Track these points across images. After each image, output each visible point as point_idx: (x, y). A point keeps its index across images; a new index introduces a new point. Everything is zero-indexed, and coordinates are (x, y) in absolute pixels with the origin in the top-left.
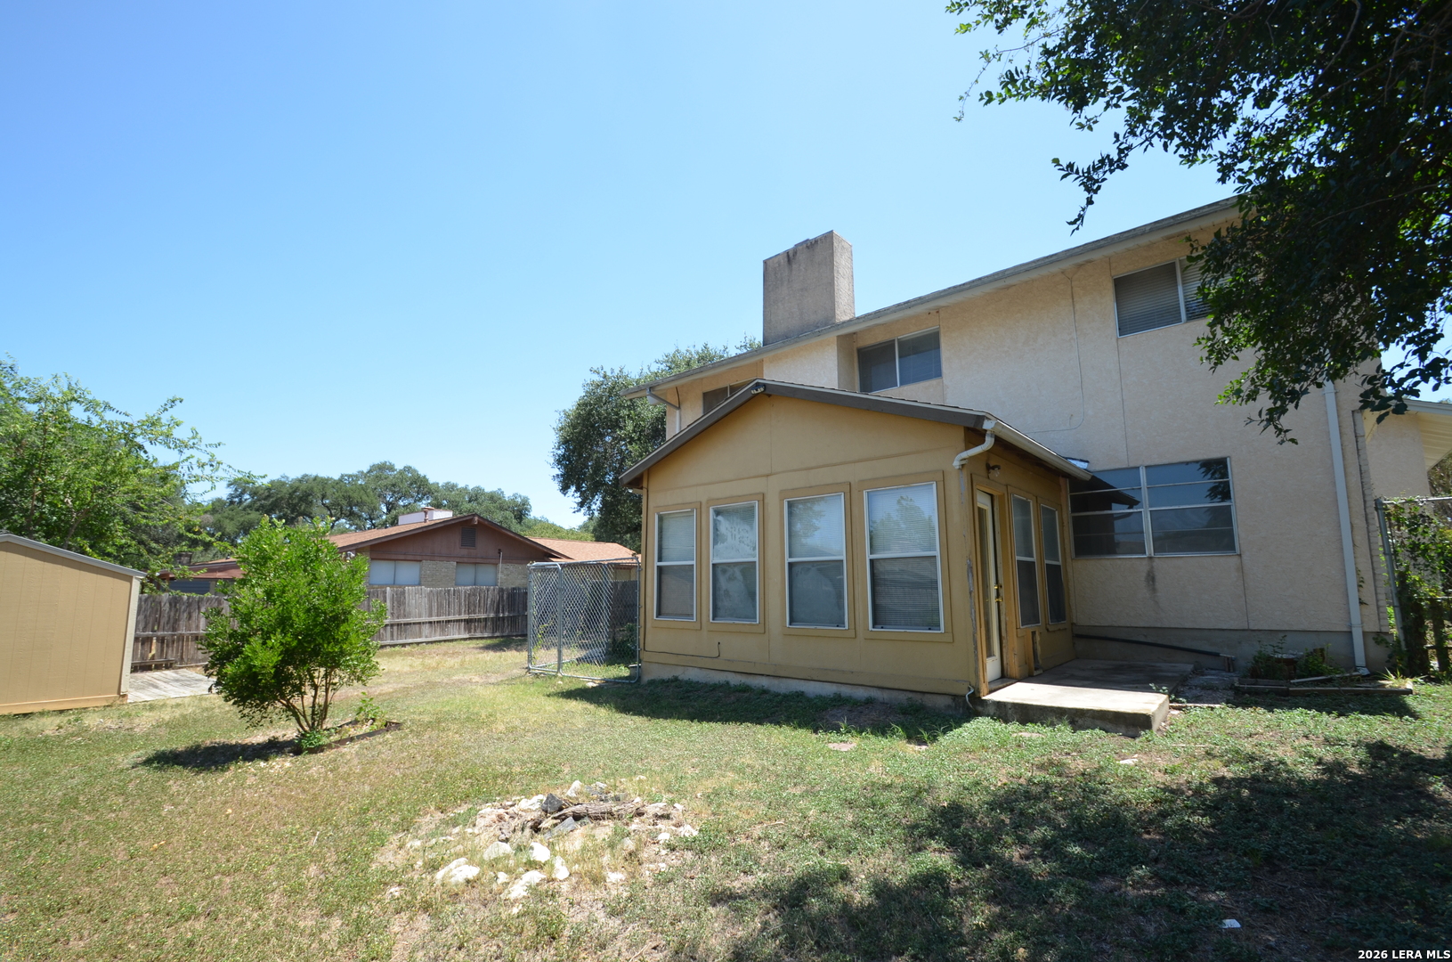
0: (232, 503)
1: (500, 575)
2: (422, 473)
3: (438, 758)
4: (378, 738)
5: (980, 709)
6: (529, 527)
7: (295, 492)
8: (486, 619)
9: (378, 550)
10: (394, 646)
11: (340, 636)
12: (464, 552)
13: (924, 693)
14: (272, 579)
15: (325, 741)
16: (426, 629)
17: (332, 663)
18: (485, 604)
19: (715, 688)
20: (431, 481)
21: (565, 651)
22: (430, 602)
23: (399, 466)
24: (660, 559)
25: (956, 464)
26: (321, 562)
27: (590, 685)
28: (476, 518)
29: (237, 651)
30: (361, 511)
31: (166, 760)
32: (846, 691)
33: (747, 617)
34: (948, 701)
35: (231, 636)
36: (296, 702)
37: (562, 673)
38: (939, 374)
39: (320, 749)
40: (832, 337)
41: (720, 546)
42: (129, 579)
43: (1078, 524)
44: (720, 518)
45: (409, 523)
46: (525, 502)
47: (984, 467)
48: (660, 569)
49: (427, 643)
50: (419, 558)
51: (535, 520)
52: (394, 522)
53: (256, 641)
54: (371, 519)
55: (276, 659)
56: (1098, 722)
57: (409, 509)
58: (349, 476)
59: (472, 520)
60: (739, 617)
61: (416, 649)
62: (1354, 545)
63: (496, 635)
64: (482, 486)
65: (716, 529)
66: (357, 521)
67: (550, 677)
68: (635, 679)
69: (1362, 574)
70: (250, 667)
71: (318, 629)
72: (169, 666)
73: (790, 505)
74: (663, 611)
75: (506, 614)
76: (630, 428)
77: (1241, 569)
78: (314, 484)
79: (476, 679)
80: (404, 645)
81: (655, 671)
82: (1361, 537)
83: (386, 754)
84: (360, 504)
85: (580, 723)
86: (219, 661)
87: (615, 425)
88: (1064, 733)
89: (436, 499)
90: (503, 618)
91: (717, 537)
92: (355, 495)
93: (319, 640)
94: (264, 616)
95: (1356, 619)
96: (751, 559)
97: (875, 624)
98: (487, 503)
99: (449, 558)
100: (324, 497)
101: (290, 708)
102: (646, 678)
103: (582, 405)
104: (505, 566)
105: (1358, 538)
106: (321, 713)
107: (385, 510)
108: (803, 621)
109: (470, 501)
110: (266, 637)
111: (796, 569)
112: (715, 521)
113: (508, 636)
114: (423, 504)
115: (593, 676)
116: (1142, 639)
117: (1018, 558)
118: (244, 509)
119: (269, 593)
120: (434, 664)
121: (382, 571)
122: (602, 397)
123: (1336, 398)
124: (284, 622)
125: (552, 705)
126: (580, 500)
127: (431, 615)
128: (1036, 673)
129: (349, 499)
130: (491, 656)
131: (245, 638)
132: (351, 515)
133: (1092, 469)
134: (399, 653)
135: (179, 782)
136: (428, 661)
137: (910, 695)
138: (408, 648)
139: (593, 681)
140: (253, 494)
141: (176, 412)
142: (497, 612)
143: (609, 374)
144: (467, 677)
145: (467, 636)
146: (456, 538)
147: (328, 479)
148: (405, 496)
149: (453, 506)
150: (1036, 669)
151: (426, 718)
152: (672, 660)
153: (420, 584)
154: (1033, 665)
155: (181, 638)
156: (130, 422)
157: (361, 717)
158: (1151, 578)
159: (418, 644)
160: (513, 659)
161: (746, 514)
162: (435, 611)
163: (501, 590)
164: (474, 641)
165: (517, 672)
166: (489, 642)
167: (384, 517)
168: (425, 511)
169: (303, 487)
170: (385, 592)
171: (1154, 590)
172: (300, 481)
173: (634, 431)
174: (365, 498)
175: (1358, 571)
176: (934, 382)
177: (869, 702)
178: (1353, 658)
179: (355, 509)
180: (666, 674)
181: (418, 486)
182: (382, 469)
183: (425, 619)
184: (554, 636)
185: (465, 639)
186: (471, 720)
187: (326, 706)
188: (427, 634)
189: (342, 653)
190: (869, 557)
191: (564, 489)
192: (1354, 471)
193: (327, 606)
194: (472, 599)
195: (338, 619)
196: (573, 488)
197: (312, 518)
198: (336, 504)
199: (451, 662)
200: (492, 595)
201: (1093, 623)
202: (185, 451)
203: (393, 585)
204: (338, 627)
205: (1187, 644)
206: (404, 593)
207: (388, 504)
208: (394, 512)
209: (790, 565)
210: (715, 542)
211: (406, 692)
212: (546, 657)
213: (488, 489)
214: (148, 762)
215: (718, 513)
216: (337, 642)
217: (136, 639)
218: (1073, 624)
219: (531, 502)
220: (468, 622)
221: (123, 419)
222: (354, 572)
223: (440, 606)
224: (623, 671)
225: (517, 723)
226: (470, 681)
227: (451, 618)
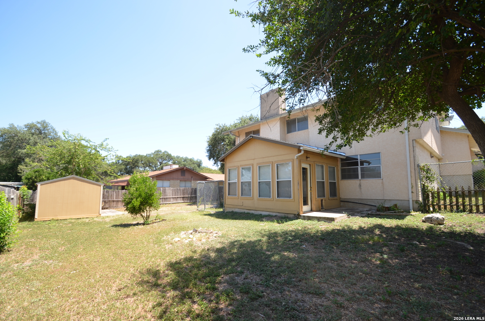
0: (116, 163)
1: (192, 184)
2: (170, 153)
3: (174, 226)
4: (161, 222)
5: (300, 217)
6: (202, 169)
7: (134, 160)
8: (188, 197)
9: (158, 177)
10: (163, 204)
11: (152, 199)
12: (182, 177)
13: (288, 214)
14: (137, 186)
15: (149, 223)
16: (172, 200)
17: (151, 205)
18: (188, 193)
19: (241, 213)
20: (172, 155)
21: (206, 206)
22: (173, 192)
23: (163, 151)
24: (229, 181)
25: (296, 157)
26: (147, 182)
27: (212, 213)
28: (185, 168)
29: (130, 202)
30: (153, 165)
31: (116, 226)
32: (271, 214)
33: (249, 196)
34: (293, 215)
35: (129, 199)
36: (143, 214)
37: (206, 210)
38: (307, 128)
39: (149, 224)
40: (278, 118)
41: (243, 177)
42: (100, 186)
43: (343, 171)
44: (243, 170)
45: (166, 169)
46: (201, 161)
47: (306, 157)
48: (229, 183)
49: (172, 203)
50: (169, 179)
51: (204, 167)
52: (162, 169)
53: (135, 200)
54: (155, 167)
55: (139, 204)
56: (324, 220)
57: (167, 165)
58: (149, 154)
59: (184, 168)
60: (247, 196)
61: (169, 205)
62: (411, 177)
63: (191, 201)
64: (188, 157)
65: (242, 173)
66: (151, 168)
67: (202, 211)
68: (223, 212)
69: (413, 185)
70: (134, 205)
71: (147, 197)
72: (107, 208)
73: (259, 167)
74: (230, 194)
75: (194, 196)
76: (227, 142)
77: (383, 183)
78: (139, 157)
79: (184, 212)
80: (166, 204)
81: (228, 210)
82: (413, 175)
83: (163, 225)
84: (152, 163)
85: (207, 220)
86: (127, 204)
87: (223, 140)
88: (315, 222)
89: (174, 161)
90: (193, 197)
91: (242, 175)
92: (151, 160)
93: (148, 200)
94: (136, 194)
95: (410, 197)
96: (250, 181)
97: (278, 197)
98: (189, 162)
99: (177, 179)
100: (142, 161)
101: (141, 215)
102: (226, 211)
103: (214, 135)
104: (194, 182)
105: (412, 175)
106: (148, 217)
107: (159, 164)
108: (262, 196)
109: (184, 161)
110: (137, 199)
111: (260, 183)
112: (242, 171)
113: (194, 202)
114: (170, 163)
115: (213, 211)
116: (357, 202)
117: (317, 180)
118: (120, 165)
119: (137, 189)
120: (174, 209)
121: (159, 183)
122: (219, 132)
123: (408, 136)
124: (140, 195)
125: (201, 217)
126: (214, 162)
127: (173, 196)
128: (321, 210)
129: (149, 161)
130: (189, 206)
131: (132, 199)
132: (150, 166)
133: (346, 155)
134: (165, 206)
135: (120, 229)
136: (172, 208)
137: (285, 214)
138: (167, 205)
139: (213, 212)
140: (122, 160)
141: (107, 141)
142: (191, 195)
143: (221, 126)
144: (182, 211)
145: (183, 202)
146: (179, 173)
147: (143, 156)
148: (165, 160)
149: (179, 163)
150: (322, 209)
151: (172, 219)
152: (232, 206)
153: (170, 187)
154: (321, 208)
155: (109, 201)
156: (95, 144)
157: (157, 218)
158: (360, 185)
159: (170, 204)
160: (194, 207)
161: (249, 169)
162: (174, 195)
163: (192, 189)
164: (185, 203)
165: (195, 210)
166: (189, 203)
167: (159, 166)
168: (171, 165)
169: (136, 158)
170: (160, 189)
171: (361, 189)
172: (135, 156)
173: (228, 142)
174: (153, 161)
175: (412, 184)
176: (306, 130)
177: (276, 216)
178: (409, 207)
179: (151, 164)
180: (230, 210)
181: (169, 157)
182: (158, 151)
183: (171, 197)
184: (204, 202)
185: (182, 203)
186: (182, 219)
187: (149, 215)
188: (172, 201)
189: (153, 203)
190: (277, 180)
191: (210, 159)
192: (412, 156)
193: (149, 192)
194: (184, 191)
195: (151, 195)
196: (212, 159)
197: (139, 167)
198: (145, 163)
199: (178, 208)
200: (190, 191)
201: (345, 198)
202: (109, 152)
203: (162, 187)
204: (151, 197)
205: (368, 203)
206: (165, 189)
207: (160, 162)
208: (162, 165)
209: (259, 182)
210: (242, 176)
211: (167, 214)
212: (202, 207)
213: (189, 158)
214: (113, 226)
215: (242, 169)
216: (151, 200)
217: (103, 201)
218: (340, 198)
219: (202, 161)
220: (183, 198)
221: (94, 144)
222: (154, 184)
223: (175, 193)
224: (221, 210)
225: (192, 220)
226: (183, 212)
227: (178, 196)
